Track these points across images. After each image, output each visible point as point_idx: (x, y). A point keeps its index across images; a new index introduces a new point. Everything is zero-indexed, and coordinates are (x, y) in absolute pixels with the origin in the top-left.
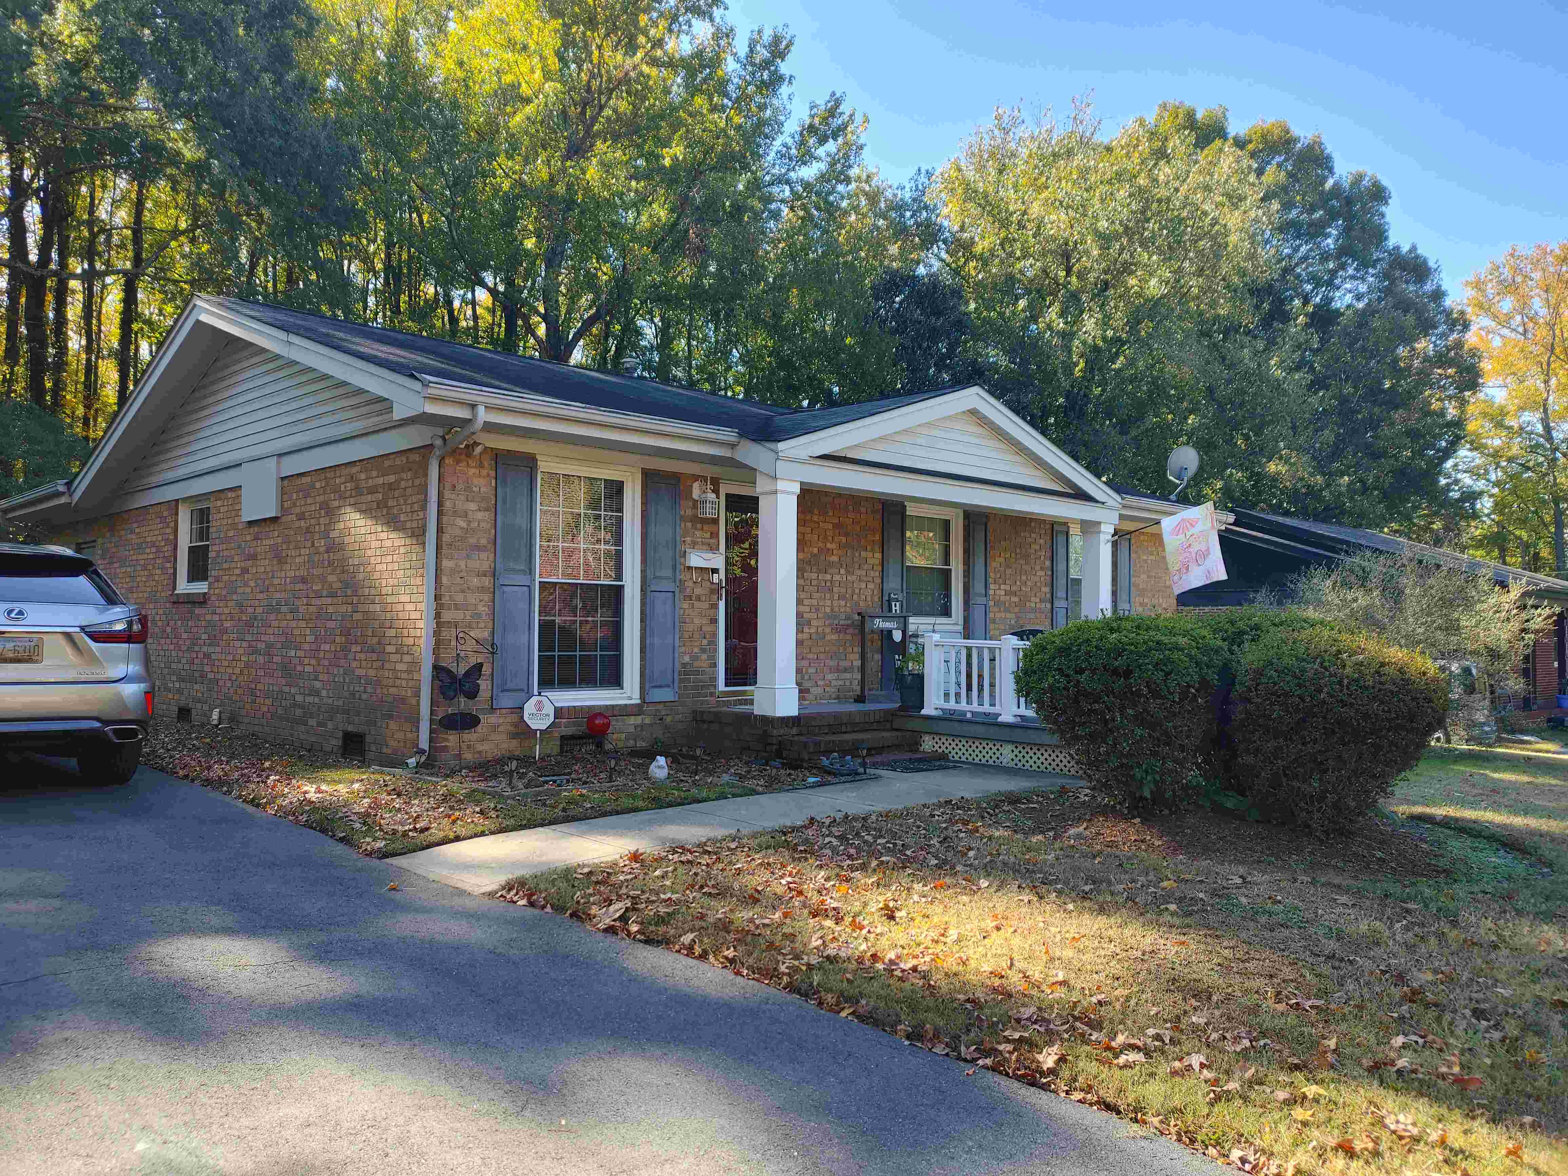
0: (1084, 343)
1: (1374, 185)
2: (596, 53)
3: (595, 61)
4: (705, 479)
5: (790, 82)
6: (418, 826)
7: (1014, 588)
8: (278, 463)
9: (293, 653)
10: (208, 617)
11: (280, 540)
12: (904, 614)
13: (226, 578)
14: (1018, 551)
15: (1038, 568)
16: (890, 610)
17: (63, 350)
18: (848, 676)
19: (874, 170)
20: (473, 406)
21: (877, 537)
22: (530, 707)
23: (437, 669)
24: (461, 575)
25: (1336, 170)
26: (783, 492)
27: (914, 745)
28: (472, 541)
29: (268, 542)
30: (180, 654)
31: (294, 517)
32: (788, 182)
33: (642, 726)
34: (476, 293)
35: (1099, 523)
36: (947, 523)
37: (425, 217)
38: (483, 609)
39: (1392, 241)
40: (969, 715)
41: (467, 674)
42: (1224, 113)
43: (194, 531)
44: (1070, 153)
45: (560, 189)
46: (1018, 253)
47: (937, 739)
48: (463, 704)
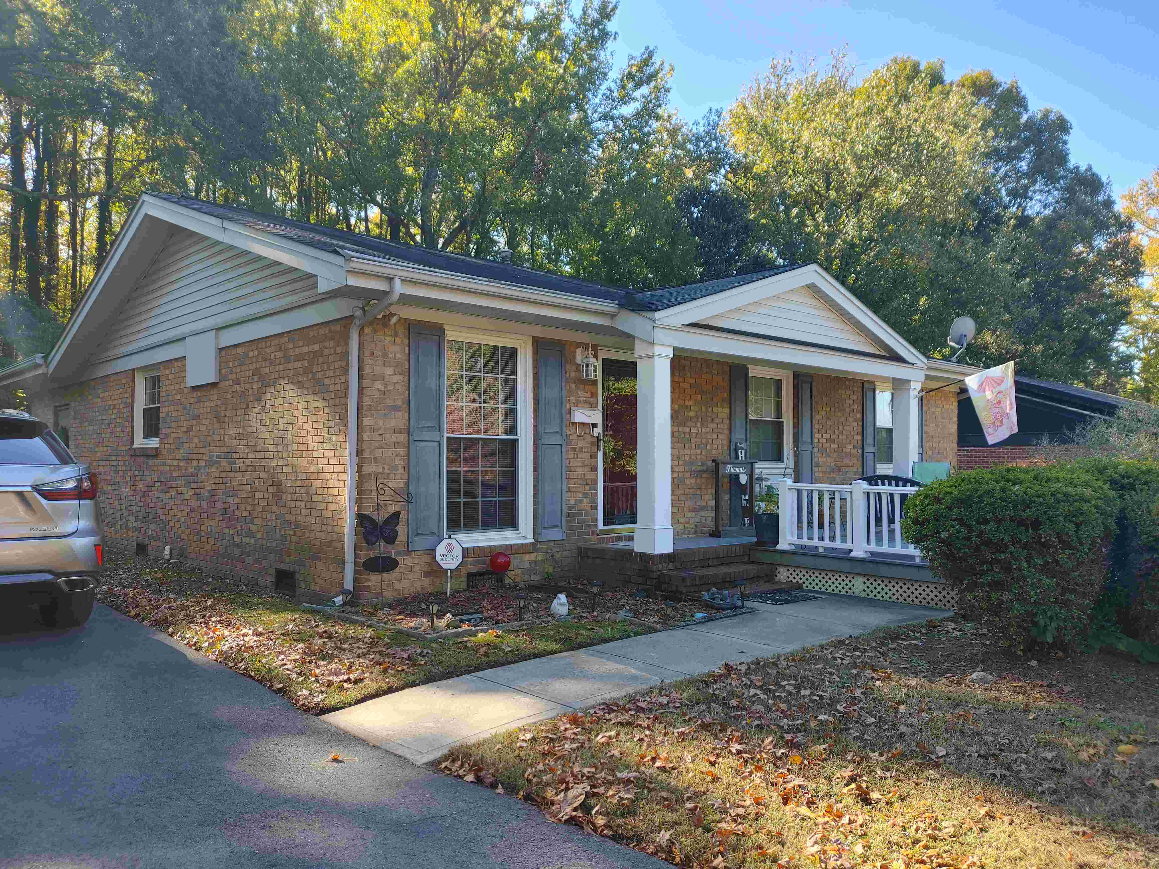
0: (844, 241)
1: (1058, 119)
2: (461, 20)
3: (460, 26)
4: (587, 345)
5: (615, 38)
6: (352, 676)
7: (834, 437)
8: (217, 337)
9: (231, 500)
10: (160, 468)
11: (219, 402)
12: (748, 460)
13: (173, 435)
14: (837, 405)
15: (852, 419)
16: (737, 457)
17: (54, 255)
18: (703, 514)
19: (674, 112)
20: (390, 280)
21: (726, 395)
22: (441, 549)
23: (362, 519)
24: (380, 432)
25: (1029, 108)
26: (659, 356)
27: (770, 577)
28: (389, 402)
29: (208, 404)
30: (138, 498)
31: (231, 383)
32: (612, 118)
33: (536, 562)
34: (369, 212)
35: (909, 381)
36: (778, 383)
37: (329, 154)
38: (399, 463)
39: (1073, 161)
40: (821, 551)
41: (387, 521)
42: (941, 65)
43: (148, 396)
44: (831, 93)
45: (434, 125)
46: (790, 172)
47: (791, 571)
48: (382, 548)
